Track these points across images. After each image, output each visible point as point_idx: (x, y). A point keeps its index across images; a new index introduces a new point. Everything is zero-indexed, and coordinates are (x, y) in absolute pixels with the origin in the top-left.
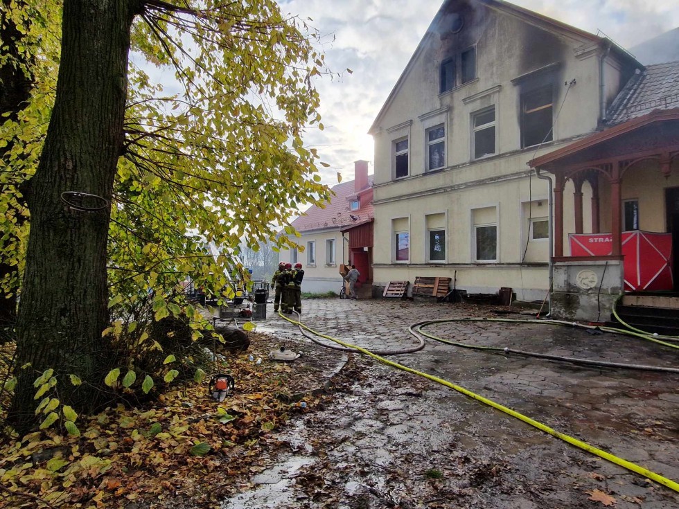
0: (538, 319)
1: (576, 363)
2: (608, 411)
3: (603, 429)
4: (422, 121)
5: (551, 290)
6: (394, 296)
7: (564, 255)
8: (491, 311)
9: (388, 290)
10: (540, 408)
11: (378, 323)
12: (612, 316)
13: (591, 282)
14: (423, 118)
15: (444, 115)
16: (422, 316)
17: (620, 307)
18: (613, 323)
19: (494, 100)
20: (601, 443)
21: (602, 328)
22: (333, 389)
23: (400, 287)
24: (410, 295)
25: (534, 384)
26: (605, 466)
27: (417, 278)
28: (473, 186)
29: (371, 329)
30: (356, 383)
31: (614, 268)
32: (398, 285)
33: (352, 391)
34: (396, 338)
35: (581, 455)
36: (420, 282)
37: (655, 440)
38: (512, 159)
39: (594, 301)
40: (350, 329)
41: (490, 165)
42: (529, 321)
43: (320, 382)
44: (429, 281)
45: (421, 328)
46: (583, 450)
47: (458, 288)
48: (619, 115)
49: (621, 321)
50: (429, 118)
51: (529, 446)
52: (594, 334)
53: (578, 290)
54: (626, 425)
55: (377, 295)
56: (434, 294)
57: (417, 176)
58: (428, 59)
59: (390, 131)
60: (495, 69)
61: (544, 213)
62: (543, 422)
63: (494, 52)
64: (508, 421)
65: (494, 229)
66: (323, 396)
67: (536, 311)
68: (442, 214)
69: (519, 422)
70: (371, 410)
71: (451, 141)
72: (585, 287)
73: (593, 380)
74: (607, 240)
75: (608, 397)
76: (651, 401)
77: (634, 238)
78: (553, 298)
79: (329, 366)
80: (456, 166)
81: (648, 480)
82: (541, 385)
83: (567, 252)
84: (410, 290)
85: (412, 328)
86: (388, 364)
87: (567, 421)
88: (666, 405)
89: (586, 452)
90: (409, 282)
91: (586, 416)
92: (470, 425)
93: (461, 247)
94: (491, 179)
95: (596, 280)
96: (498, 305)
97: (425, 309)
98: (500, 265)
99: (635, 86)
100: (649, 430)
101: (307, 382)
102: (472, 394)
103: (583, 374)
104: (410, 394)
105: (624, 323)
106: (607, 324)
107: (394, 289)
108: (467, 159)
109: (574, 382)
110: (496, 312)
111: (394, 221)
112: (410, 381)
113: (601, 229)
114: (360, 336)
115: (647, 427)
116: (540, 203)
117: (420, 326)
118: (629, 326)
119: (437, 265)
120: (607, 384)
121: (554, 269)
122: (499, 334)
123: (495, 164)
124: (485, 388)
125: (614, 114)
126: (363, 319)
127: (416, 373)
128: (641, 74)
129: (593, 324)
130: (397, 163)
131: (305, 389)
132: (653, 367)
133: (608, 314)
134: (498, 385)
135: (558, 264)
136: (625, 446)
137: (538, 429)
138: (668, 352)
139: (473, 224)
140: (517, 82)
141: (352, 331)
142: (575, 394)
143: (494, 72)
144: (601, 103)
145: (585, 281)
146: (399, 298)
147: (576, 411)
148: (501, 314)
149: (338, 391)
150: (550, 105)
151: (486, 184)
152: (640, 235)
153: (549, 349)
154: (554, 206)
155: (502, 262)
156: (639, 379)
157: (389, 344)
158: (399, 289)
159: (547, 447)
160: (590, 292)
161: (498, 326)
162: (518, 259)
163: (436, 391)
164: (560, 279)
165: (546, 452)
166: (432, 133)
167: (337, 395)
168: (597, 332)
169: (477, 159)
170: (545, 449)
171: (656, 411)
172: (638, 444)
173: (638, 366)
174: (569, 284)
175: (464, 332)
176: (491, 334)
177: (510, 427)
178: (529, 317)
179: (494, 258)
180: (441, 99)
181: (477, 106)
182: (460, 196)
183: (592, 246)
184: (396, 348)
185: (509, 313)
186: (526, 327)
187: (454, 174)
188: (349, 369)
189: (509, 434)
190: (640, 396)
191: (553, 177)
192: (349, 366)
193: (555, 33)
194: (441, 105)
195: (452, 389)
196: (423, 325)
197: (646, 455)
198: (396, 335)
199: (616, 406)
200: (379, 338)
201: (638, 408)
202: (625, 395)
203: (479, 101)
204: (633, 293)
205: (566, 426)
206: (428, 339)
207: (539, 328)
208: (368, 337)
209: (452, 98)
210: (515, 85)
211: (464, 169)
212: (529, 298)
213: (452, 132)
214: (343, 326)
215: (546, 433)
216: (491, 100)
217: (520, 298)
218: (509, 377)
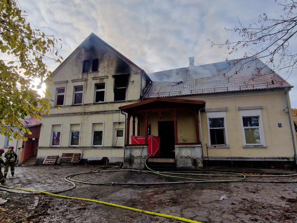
0: (119, 169)
1: (138, 185)
2: (154, 200)
3: (155, 206)
4: (73, 82)
5: (124, 158)
6: (49, 163)
7: (129, 144)
8: (100, 168)
9: (46, 161)
10: (133, 203)
11: (46, 178)
12: (145, 166)
13: (138, 154)
14: (73, 81)
15: (84, 82)
16: (69, 172)
17: (147, 163)
18: (145, 169)
19: (105, 81)
20: (157, 211)
21: (142, 171)
22: (38, 215)
23: (53, 159)
24: (58, 162)
25: (128, 195)
26: (160, 218)
27: (63, 154)
28: (94, 113)
29: (43, 182)
30: (49, 209)
31: (145, 148)
32: (52, 158)
33: (49, 214)
34: (59, 184)
35: (152, 217)
36: (65, 156)
37: (170, 206)
38: (111, 105)
39: (139, 161)
40: (30, 182)
41: (102, 106)
42: (117, 170)
43: (29, 213)
44: (70, 155)
45: (70, 178)
46: (152, 215)
47: (84, 158)
48: (146, 95)
49: (148, 168)
50: (76, 82)
51: (136, 218)
52: (140, 174)
53: (134, 157)
54: (161, 203)
55: (39, 163)
56: (72, 161)
57: (68, 106)
58: (78, 58)
59: (56, 83)
60: (106, 69)
61: (123, 127)
62: (137, 208)
63: (106, 63)
64: (125, 211)
65: (101, 132)
66: (33, 220)
67: (117, 167)
68: (79, 124)
69: (129, 210)
70: (64, 220)
71: (86, 94)
72: (136, 156)
73: (146, 190)
74: (143, 138)
75: (152, 195)
76: (164, 194)
77: (151, 138)
78: (125, 161)
79: (30, 203)
80: (87, 104)
81: (173, 219)
82: (130, 195)
83: (130, 143)
84: (59, 160)
85: (66, 178)
86: (61, 198)
87: (144, 206)
88: (168, 195)
89: (154, 215)
90: (58, 156)
91: (148, 203)
92: (112, 216)
93: (87, 139)
94: (102, 112)
95: (140, 153)
96: (102, 165)
97: (68, 169)
98: (104, 148)
99: (150, 87)
100: (167, 203)
101: (21, 214)
102: (108, 203)
103: (142, 189)
104: (81, 209)
105: (149, 169)
106: (144, 169)
107: (50, 160)
108: (92, 102)
109: (140, 192)
110: (102, 168)
111: (53, 126)
112: (77, 203)
113: (140, 134)
114: (39, 186)
115: (166, 203)
116: (120, 123)
117: (70, 177)
118: (151, 170)
119: (74, 148)
120: (150, 191)
121: (126, 149)
122: (107, 177)
123: (104, 106)
124: (111, 200)
125: (144, 95)
126: (36, 177)
127: (78, 199)
128: (151, 84)
129: (139, 170)
130: (58, 98)
131: (21, 218)
132: (161, 183)
133: (143, 166)
134: (115, 198)
135: (127, 147)
136: (163, 210)
137: (136, 211)
138: (163, 178)
139: (93, 129)
140: (114, 76)
141: (31, 184)
142: (142, 196)
143: (106, 70)
144: (141, 90)
145: (136, 154)
146: (52, 164)
147: (145, 202)
148: (104, 168)
149: (40, 215)
150: (125, 87)
151: (99, 113)
152: (153, 138)
153: (128, 181)
154: (127, 125)
155: (104, 146)
156: (159, 187)
157: (56, 188)
158: (52, 160)
159: (141, 217)
160: (138, 157)
161: (105, 174)
162: (111, 145)
163: (91, 205)
164: (128, 153)
165: (142, 218)
166: (77, 88)
167: (42, 217)
168: (141, 173)
169: (96, 103)
170: (141, 218)
171: (167, 197)
172: (166, 209)
173: (157, 183)
174: (131, 155)
175: (92, 178)
176: (104, 178)
177: (126, 213)
178: (116, 169)
179: (101, 144)
180: (82, 75)
181: (98, 81)
182: (88, 117)
183: (139, 141)
184: (61, 189)
185: (108, 168)
186: (116, 173)
187: (86, 108)
188: (41, 203)
189: (127, 216)
190: (161, 193)
191: (127, 114)
192: (41, 202)
193: (128, 63)
194: (83, 77)
195: (98, 203)
196: (72, 176)
197: (169, 211)
198: (59, 183)
199: (156, 198)
200: (50, 185)
201: (162, 197)
202: (157, 194)
203: (99, 80)
204: (151, 157)
205: (144, 208)
206: (76, 183)
207: (121, 173)
208: (43, 186)
209: (87, 76)
210: (113, 77)
211: (91, 106)
212: (114, 161)
213: (86, 90)
214: (25, 181)
215: (139, 212)
216: (104, 80)
217: (110, 161)
218: (118, 194)
